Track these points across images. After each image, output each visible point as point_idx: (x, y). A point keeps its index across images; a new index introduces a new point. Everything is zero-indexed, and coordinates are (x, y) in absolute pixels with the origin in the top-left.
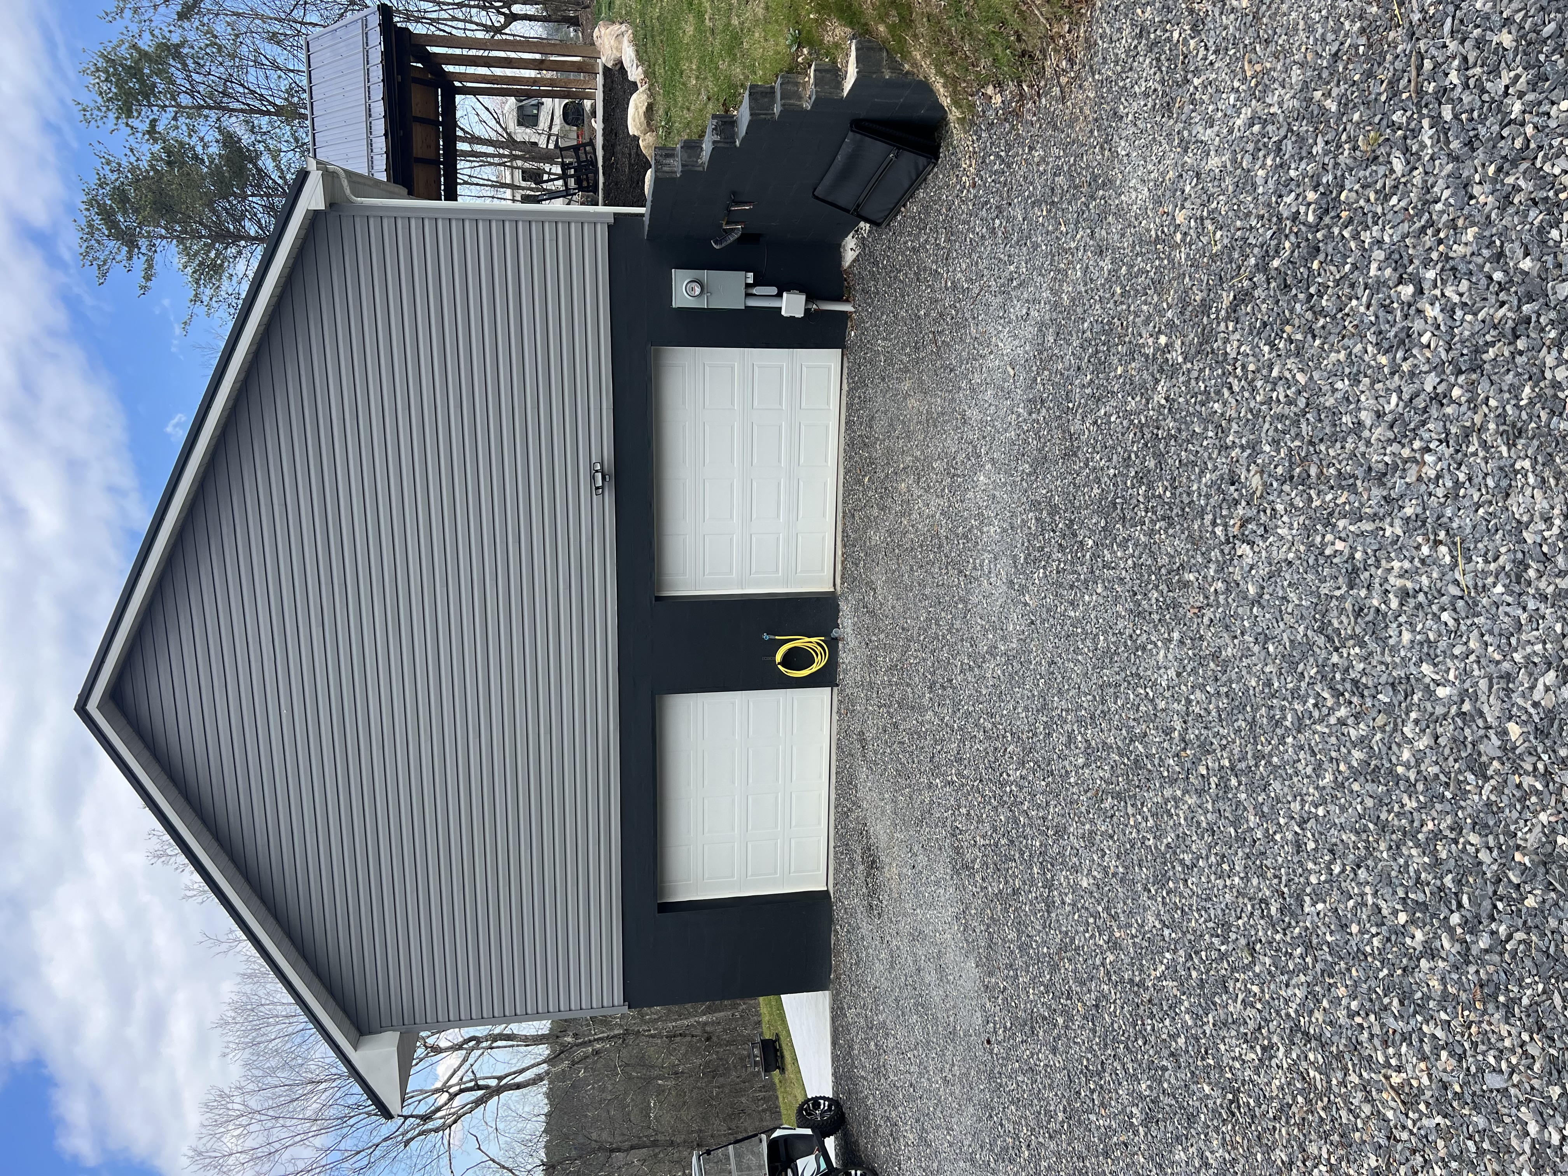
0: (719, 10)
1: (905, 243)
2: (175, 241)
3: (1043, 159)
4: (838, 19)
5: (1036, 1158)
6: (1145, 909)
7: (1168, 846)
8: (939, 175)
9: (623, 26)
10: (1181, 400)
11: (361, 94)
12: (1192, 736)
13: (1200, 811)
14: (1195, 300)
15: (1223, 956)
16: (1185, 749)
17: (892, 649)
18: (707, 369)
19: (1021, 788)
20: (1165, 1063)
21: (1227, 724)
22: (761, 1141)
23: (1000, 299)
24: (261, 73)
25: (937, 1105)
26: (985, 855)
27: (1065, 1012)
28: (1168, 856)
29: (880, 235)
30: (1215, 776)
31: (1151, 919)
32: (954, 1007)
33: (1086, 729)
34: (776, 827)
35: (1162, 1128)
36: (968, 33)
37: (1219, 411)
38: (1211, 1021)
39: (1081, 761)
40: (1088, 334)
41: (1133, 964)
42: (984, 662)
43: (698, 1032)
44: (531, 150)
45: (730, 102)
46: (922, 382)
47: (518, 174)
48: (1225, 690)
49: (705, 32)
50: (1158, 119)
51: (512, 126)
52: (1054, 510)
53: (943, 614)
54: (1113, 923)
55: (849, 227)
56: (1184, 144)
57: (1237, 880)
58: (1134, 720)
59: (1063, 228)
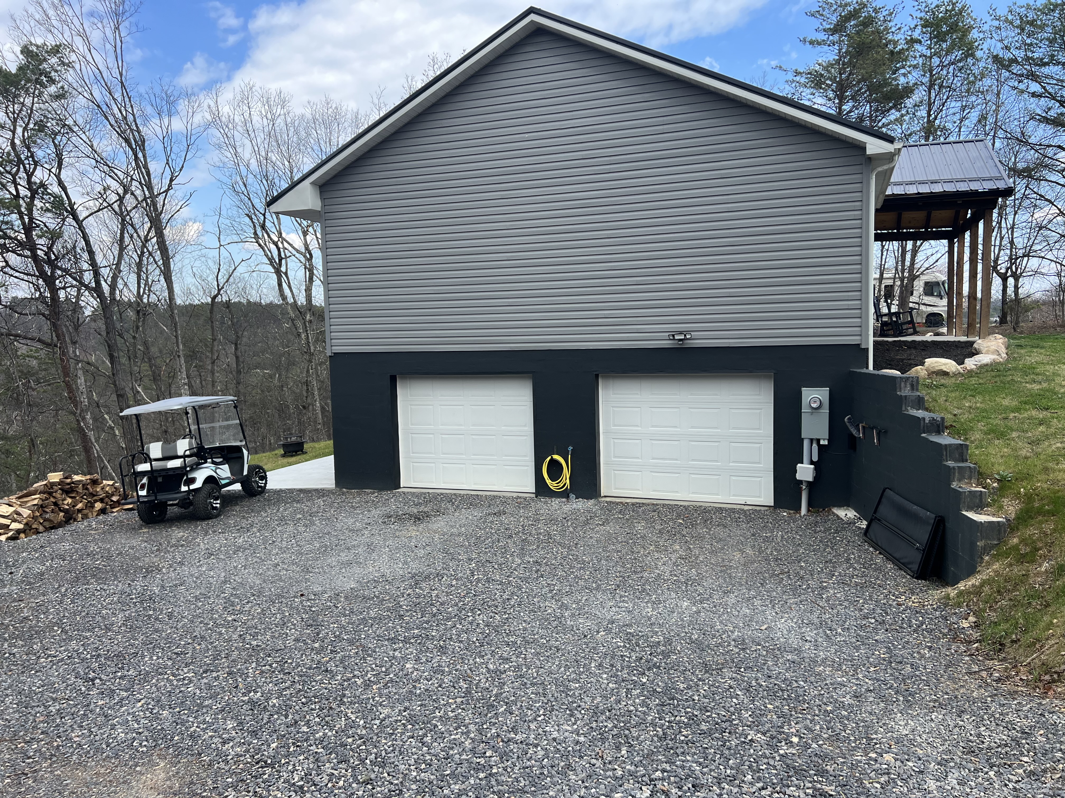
0: (1022, 423)
1: (853, 553)
2: (837, 58)
3: (922, 656)
4: (1021, 509)
5: (227, 625)
6: (392, 708)
7: (436, 726)
8: (904, 579)
9: (1005, 355)
10: (752, 751)
11: (947, 177)
12: (512, 747)
13: (460, 750)
14: (826, 765)
15: (363, 761)
16: (503, 741)
17: (563, 536)
18: (758, 411)
19: (471, 623)
20: (290, 717)
21: (521, 773)
22: (241, 441)
23: (816, 621)
24: (957, 110)
25: (261, 559)
26: (425, 597)
27: (322, 649)
28: (429, 725)
29: (858, 535)
30: (485, 762)
31: (386, 711)
32: (325, 572)
33: (513, 672)
34: (444, 454)
35: (247, 713)
36: (1015, 604)
37: (746, 779)
38: (319, 751)
39: (491, 666)
40: (795, 685)
41: (355, 697)
42: (556, 601)
43: (309, 401)
44: (907, 290)
45: (954, 430)
46: (752, 563)
47: (890, 282)
48: (546, 773)
49: (1005, 413)
50: (961, 744)
51: (924, 278)
52: (666, 655)
53: (588, 573)
54: (382, 684)
55: (863, 514)
56: (944, 762)
57: (414, 774)
58: (521, 706)
59: (872, 669)
